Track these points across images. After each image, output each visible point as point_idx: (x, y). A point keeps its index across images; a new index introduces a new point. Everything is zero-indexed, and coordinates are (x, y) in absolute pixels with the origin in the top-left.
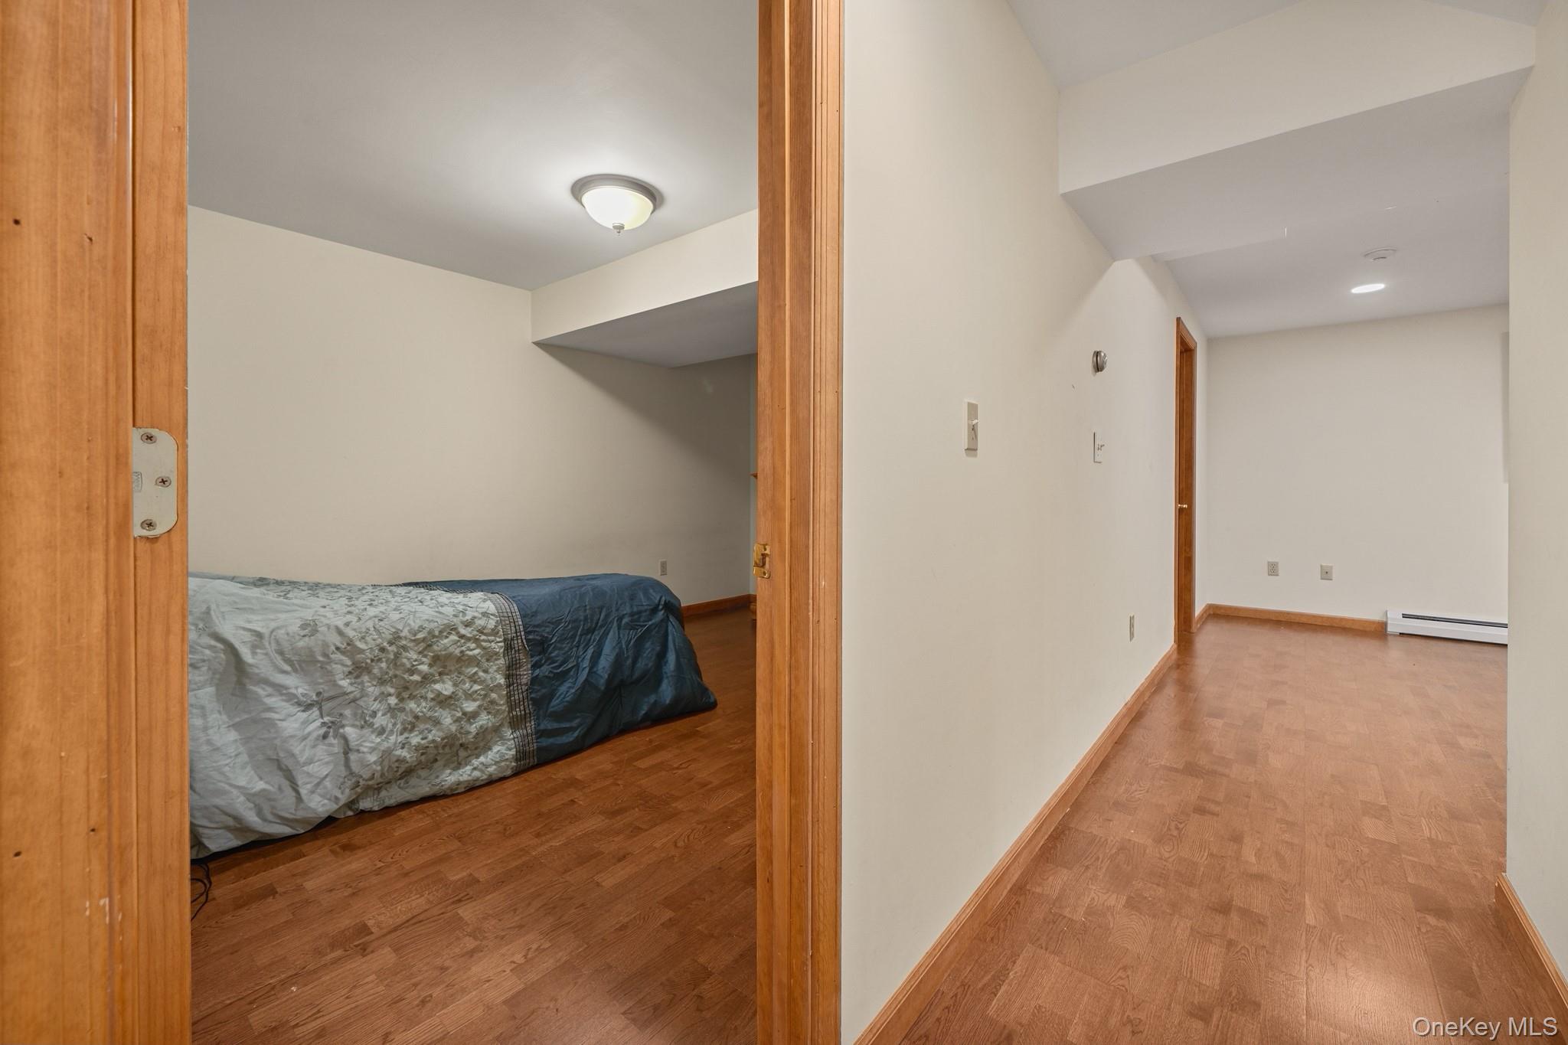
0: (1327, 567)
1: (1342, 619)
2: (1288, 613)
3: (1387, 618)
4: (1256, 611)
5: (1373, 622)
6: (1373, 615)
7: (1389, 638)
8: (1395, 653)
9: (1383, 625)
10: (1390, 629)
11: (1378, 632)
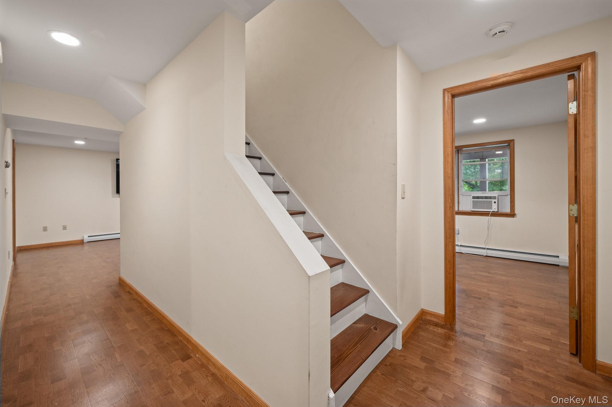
0: (65, 225)
1: (70, 241)
2: (51, 243)
3: (84, 238)
4: (38, 245)
5: (79, 240)
6: (79, 238)
7: (85, 244)
8: (86, 247)
9: (83, 240)
10: (85, 241)
11: (81, 243)
